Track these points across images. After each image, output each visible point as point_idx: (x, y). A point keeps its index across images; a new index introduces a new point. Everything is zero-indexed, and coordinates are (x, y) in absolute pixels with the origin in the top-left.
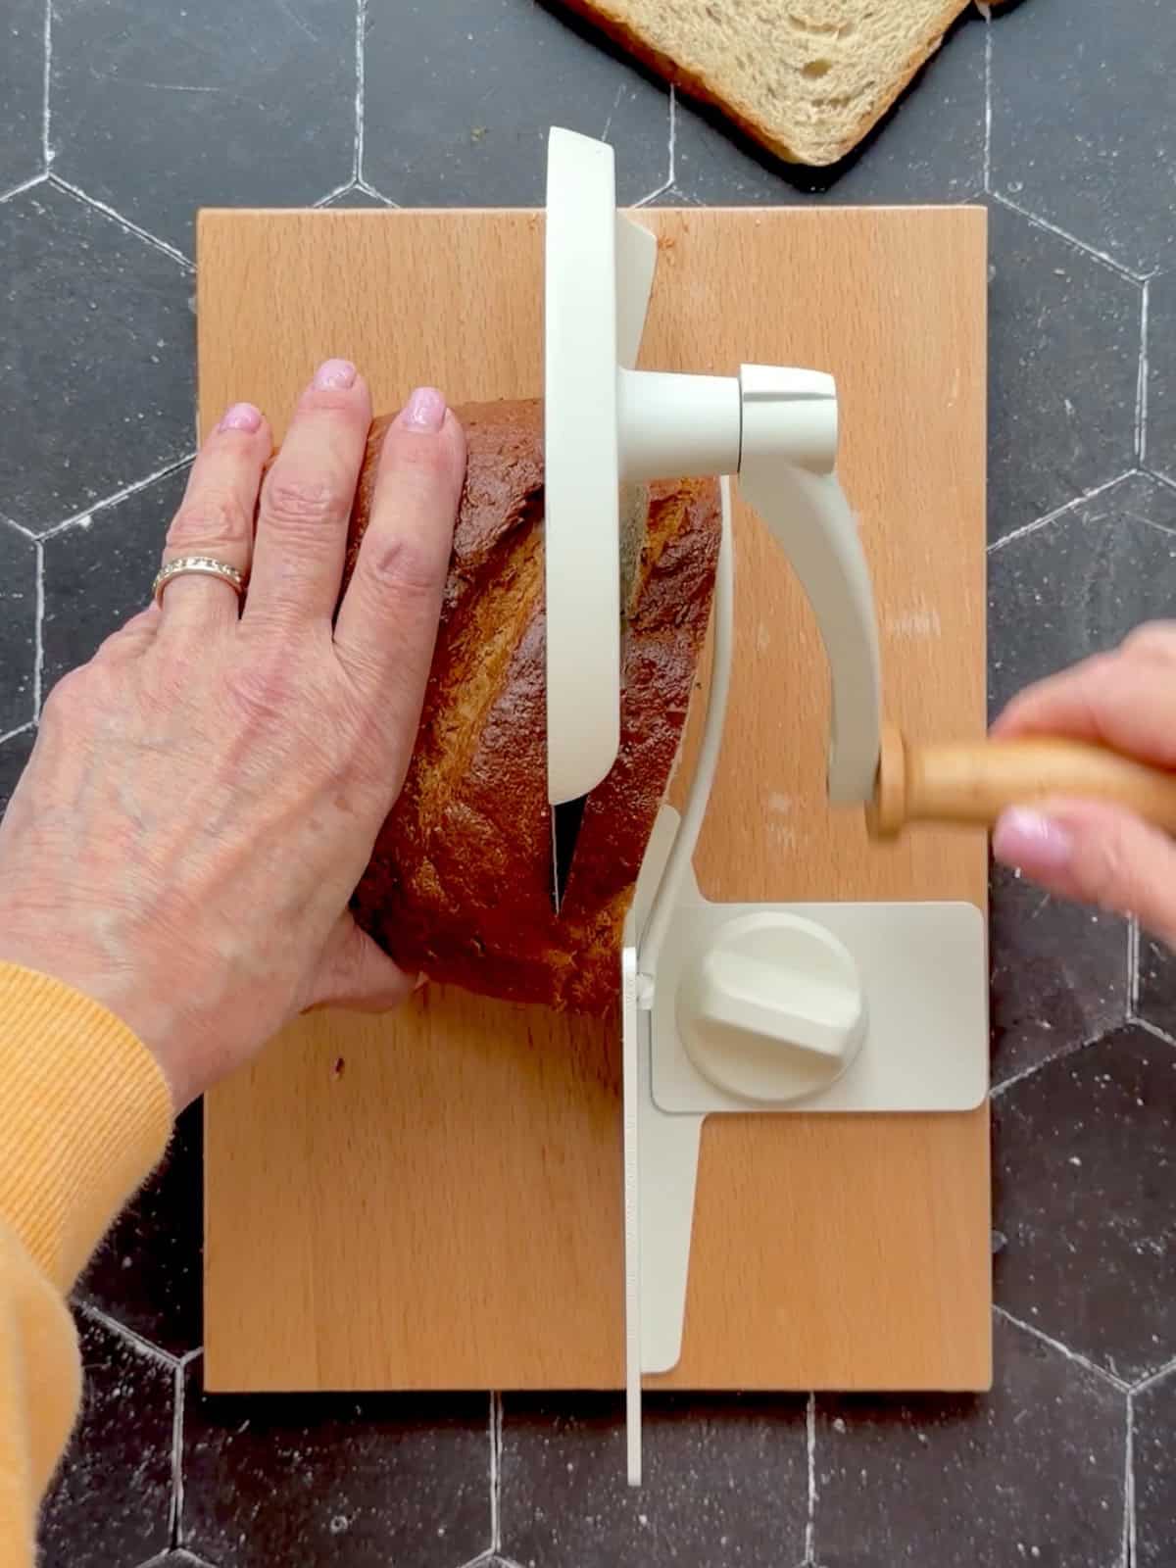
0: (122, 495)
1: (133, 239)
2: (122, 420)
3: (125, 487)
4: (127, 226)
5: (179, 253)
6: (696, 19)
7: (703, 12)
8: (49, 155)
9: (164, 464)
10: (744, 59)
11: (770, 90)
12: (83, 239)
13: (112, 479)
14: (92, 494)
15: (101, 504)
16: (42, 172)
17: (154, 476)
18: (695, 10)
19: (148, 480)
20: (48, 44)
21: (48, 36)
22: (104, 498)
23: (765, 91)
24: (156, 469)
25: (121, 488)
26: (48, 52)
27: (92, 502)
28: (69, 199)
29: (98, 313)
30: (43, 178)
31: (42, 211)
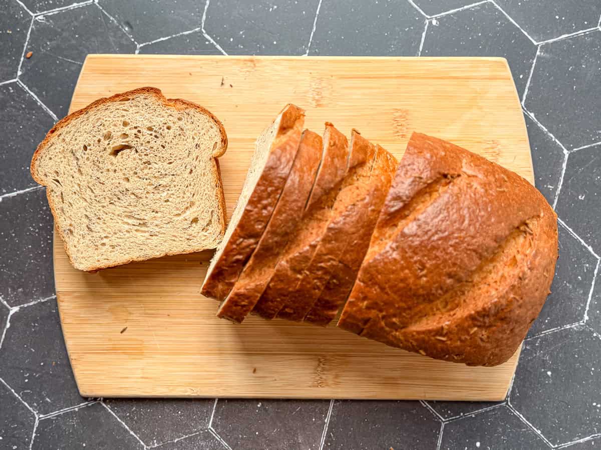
0: (14, 194)
1: (40, 107)
2: (21, 168)
3: (16, 191)
4: (40, 103)
5: (55, 116)
6: (150, 241)
7: (150, 237)
8: (19, 73)
9: (32, 186)
10: (173, 238)
11: (188, 239)
12: (23, 104)
13: (13, 187)
14: (4, 191)
15: (7, 195)
16: (15, 78)
17: (27, 190)
18: (147, 239)
19: (25, 191)
20: (28, 36)
21: (29, 33)
22: (8, 193)
23: (187, 241)
24: (29, 188)
25: (14, 191)
26: (28, 39)
27: (4, 193)
28: (22, 89)
29: (22, 130)
30: (15, 80)
31: (12, 91)
